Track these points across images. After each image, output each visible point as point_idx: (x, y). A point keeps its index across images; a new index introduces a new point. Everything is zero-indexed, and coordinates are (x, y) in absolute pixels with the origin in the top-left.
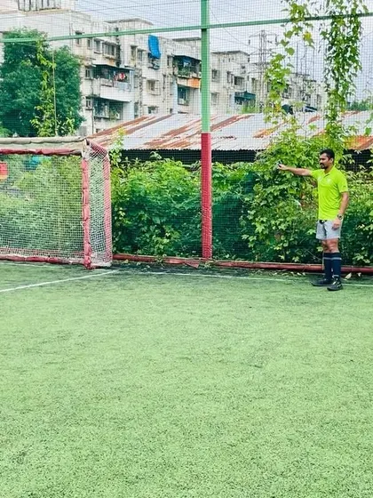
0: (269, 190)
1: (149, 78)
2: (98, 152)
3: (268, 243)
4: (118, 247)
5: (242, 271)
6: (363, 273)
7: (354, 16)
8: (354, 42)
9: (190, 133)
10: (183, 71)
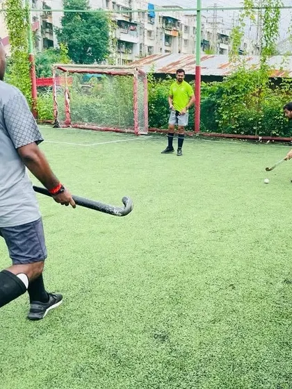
0: (230, 97)
1: (148, 29)
2: (141, 74)
3: (228, 124)
4: (151, 124)
5: (216, 138)
6: (275, 140)
7: (277, 8)
8: (276, 22)
9: (182, 65)
10: (168, 25)
